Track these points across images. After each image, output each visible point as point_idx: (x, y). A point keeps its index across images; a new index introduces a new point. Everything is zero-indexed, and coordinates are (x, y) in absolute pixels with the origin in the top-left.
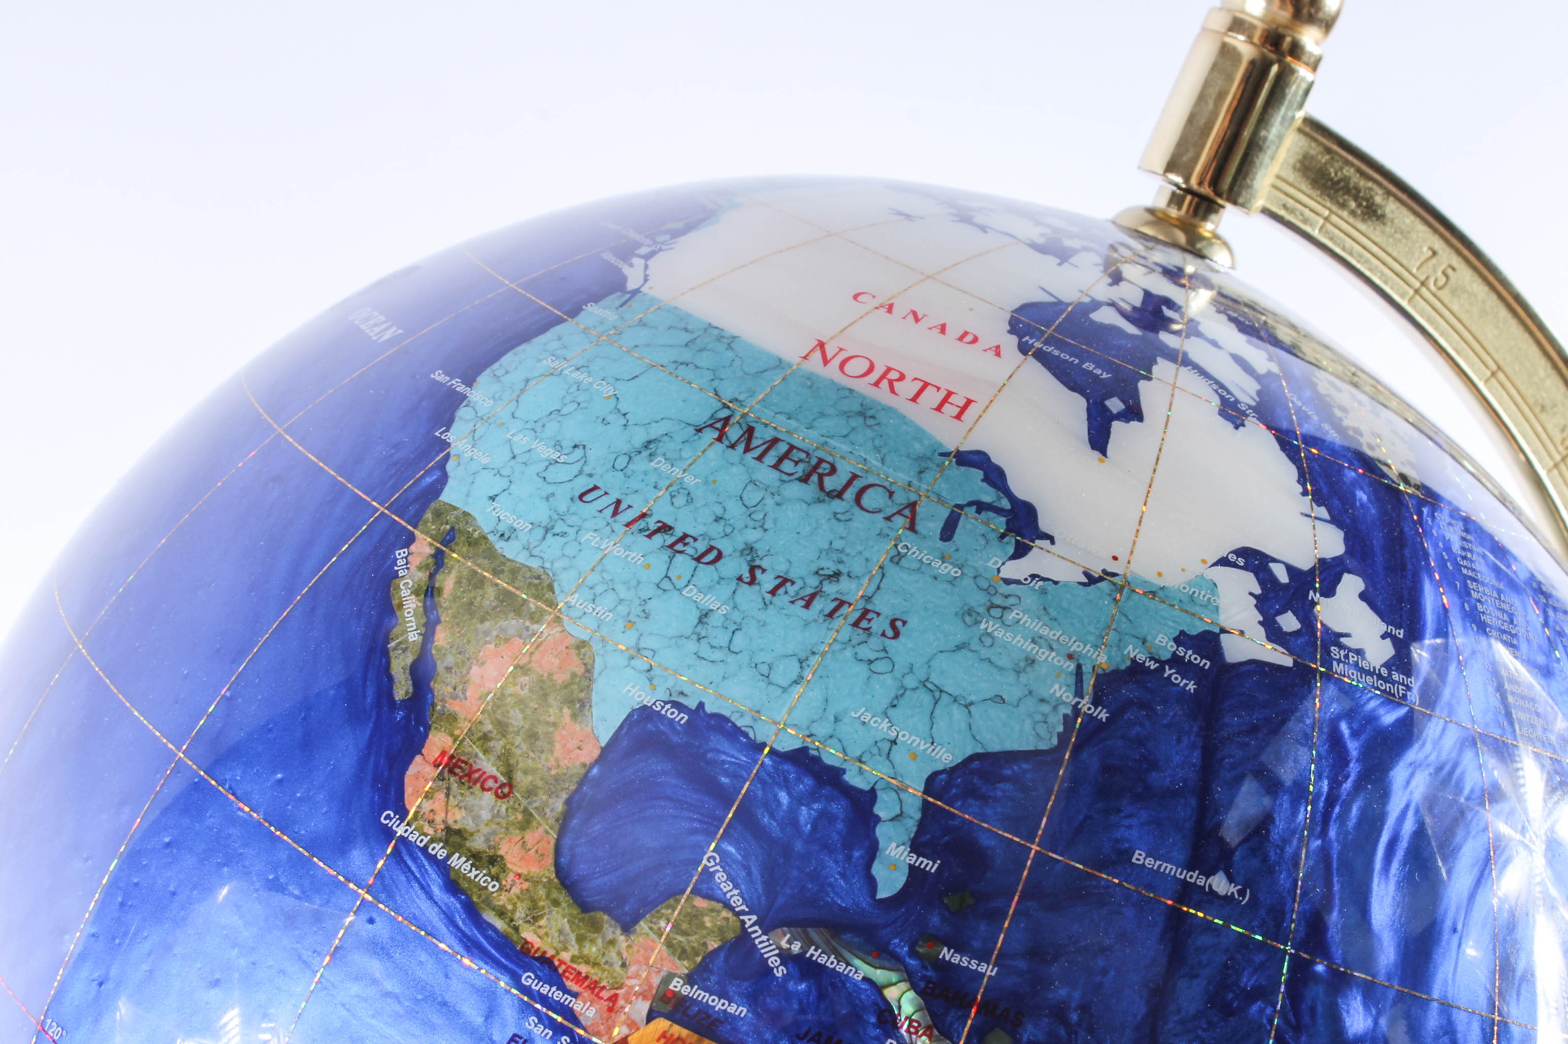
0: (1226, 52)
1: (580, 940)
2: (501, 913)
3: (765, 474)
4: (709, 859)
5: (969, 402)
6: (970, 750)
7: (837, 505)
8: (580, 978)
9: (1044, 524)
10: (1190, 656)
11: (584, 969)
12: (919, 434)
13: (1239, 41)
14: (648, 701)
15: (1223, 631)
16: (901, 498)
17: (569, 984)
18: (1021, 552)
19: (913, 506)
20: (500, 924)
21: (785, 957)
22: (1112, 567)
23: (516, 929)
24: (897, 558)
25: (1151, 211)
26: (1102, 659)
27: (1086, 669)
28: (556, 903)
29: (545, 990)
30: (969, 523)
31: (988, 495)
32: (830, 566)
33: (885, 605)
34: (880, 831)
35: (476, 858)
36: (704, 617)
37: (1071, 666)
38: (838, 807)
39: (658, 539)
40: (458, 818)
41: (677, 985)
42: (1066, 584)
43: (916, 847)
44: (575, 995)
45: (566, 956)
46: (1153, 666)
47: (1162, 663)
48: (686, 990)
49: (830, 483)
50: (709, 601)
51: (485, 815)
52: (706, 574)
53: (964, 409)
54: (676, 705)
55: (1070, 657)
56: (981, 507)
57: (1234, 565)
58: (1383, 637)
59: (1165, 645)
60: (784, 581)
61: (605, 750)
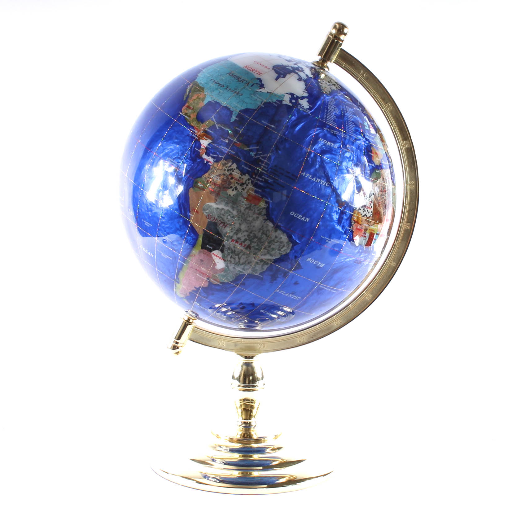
0: (329, 38)
1: (197, 124)
2: (189, 122)
3: (233, 79)
4: (213, 117)
5: (261, 73)
6: (246, 108)
7: (240, 82)
8: (196, 128)
9: (264, 86)
10: (278, 102)
11: (197, 127)
12: (254, 76)
13: (331, 36)
14: (210, 100)
15: (283, 100)
16: (248, 82)
17: (195, 129)
18: (260, 89)
19: (249, 83)
20: (189, 123)
21: (219, 127)
22: (271, 92)
23: (190, 123)
24: (244, 88)
25: (317, 62)
26: (265, 101)
27: (263, 101)
28: (195, 121)
29: (192, 130)
30: (255, 85)
31: (259, 83)
32: (236, 88)
33: (241, 92)
34: (233, 115)
35: (188, 116)
36: (220, 92)
37: (261, 101)
38: (229, 113)
39: (218, 84)
40: (187, 112)
41: (206, 129)
42: (264, 93)
43: (236, 117)
44: (195, 130)
45: (195, 126)
46: (272, 102)
47: (273, 102)
48: (207, 130)
49: (240, 80)
50: (221, 91)
51: (190, 112)
52: (222, 88)
53: (260, 74)
54: (214, 101)
55: (262, 100)
56: (257, 84)
57: (289, 94)
58: (308, 106)
59: (275, 100)
60: (230, 89)
61: (204, 106)
